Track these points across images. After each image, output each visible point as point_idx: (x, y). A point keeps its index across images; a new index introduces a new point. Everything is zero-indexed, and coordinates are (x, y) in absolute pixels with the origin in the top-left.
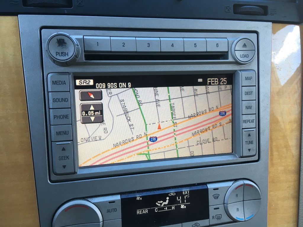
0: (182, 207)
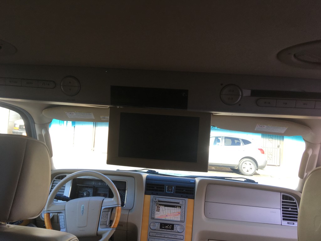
0: (170, 228)
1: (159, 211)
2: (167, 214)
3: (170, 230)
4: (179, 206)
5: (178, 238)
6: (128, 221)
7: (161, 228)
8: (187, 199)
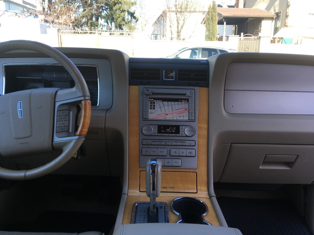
0: (173, 131)
1: (154, 108)
2: (167, 112)
3: (174, 135)
4: (185, 99)
5: (186, 145)
6: (106, 126)
7: (159, 132)
8: (197, 89)
